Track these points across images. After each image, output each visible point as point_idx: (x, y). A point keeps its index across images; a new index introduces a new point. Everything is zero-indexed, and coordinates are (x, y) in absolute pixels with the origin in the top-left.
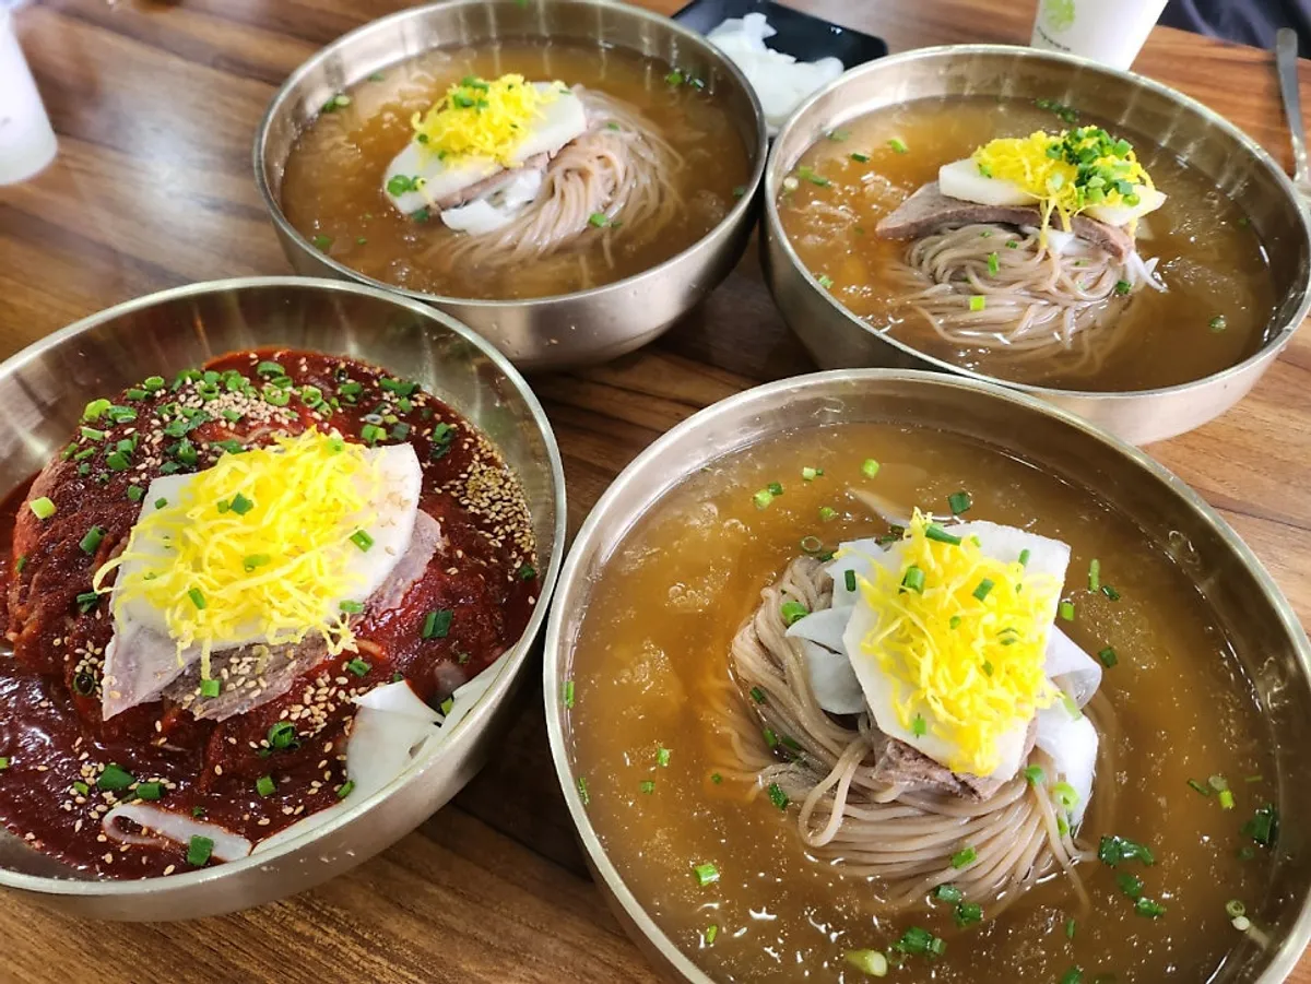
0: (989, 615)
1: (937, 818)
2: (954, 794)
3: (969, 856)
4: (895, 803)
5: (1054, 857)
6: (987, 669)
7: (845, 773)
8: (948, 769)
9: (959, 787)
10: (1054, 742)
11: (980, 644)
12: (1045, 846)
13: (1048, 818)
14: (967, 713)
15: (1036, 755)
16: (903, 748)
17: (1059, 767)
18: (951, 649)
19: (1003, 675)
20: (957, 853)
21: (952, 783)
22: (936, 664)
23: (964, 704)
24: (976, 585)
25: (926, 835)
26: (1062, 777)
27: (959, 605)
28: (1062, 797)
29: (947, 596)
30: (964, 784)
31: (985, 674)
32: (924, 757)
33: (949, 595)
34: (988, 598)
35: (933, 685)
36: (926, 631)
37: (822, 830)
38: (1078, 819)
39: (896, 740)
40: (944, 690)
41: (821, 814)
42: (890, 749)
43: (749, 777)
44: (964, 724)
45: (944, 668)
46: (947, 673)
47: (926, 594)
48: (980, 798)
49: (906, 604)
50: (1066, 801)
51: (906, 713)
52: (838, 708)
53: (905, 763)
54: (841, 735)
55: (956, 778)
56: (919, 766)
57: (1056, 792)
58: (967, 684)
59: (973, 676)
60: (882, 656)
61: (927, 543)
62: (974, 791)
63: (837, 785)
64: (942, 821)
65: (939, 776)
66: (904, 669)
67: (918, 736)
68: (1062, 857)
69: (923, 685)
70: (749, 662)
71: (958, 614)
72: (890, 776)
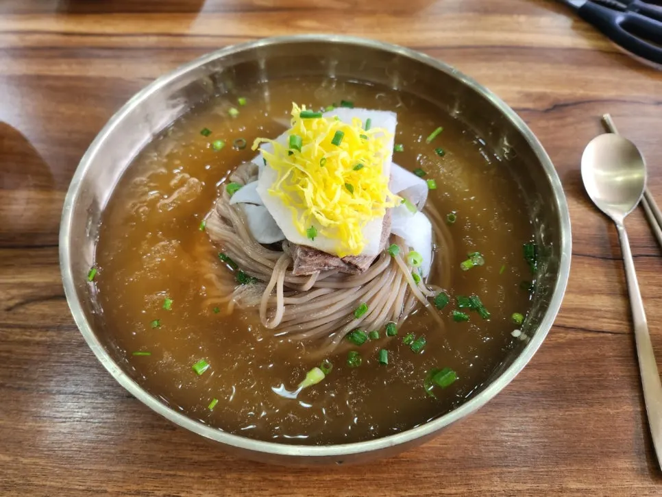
0: (343, 153)
1: (342, 291)
2: (347, 272)
3: (364, 309)
4: (313, 289)
5: (416, 298)
6: (349, 188)
7: (278, 279)
8: (337, 257)
9: (347, 267)
10: (402, 228)
11: (340, 172)
12: (409, 293)
13: (406, 275)
14: (340, 217)
15: (393, 238)
16: (307, 250)
17: (408, 244)
18: (325, 181)
19: (361, 190)
20: (357, 309)
21: (342, 265)
22: (315, 191)
23: (338, 211)
24: (332, 137)
25: (336, 303)
26: (411, 249)
27: (325, 152)
28: (413, 261)
29: (316, 148)
30: (349, 264)
31: (349, 192)
32: (322, 253)
33: (317, 145)
34: (343, 144)
35: (315, 203)
36: (307, 173)
37: (274, 318)
38: (426, 271)
39: (302, 246)
40: (323, 206)
41: (271, 309)
42: (299, 252)
43: (226, 299)
44: (338, 223)
45: (321, 192)
46: (324, 195)
47: (303, 149)
48: (361, 270)
49: (295, 160)
50: (415, 262)
51: (302, 227)
52: (269, 240)
53: (309, 259)
54: (272, 255)
55: (344, 262)
56: (319, 260)
57: (409, 258)
58: (337, 198)
59: (340, 193)
60: (282, 194)
61: (302, 121)
62: (356, 267)
63: (276, 287)
64: (343, 292)
65: (334, 263)
66: (298, 200)
67: (313, 239)
68: (421, 298)
69: (309, 205)
70: (216, 229)
71: (325, 157)
72: (302, 269)
